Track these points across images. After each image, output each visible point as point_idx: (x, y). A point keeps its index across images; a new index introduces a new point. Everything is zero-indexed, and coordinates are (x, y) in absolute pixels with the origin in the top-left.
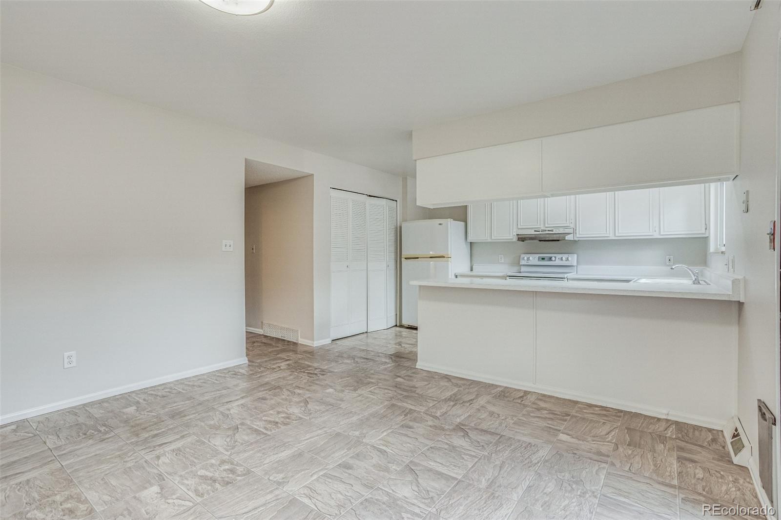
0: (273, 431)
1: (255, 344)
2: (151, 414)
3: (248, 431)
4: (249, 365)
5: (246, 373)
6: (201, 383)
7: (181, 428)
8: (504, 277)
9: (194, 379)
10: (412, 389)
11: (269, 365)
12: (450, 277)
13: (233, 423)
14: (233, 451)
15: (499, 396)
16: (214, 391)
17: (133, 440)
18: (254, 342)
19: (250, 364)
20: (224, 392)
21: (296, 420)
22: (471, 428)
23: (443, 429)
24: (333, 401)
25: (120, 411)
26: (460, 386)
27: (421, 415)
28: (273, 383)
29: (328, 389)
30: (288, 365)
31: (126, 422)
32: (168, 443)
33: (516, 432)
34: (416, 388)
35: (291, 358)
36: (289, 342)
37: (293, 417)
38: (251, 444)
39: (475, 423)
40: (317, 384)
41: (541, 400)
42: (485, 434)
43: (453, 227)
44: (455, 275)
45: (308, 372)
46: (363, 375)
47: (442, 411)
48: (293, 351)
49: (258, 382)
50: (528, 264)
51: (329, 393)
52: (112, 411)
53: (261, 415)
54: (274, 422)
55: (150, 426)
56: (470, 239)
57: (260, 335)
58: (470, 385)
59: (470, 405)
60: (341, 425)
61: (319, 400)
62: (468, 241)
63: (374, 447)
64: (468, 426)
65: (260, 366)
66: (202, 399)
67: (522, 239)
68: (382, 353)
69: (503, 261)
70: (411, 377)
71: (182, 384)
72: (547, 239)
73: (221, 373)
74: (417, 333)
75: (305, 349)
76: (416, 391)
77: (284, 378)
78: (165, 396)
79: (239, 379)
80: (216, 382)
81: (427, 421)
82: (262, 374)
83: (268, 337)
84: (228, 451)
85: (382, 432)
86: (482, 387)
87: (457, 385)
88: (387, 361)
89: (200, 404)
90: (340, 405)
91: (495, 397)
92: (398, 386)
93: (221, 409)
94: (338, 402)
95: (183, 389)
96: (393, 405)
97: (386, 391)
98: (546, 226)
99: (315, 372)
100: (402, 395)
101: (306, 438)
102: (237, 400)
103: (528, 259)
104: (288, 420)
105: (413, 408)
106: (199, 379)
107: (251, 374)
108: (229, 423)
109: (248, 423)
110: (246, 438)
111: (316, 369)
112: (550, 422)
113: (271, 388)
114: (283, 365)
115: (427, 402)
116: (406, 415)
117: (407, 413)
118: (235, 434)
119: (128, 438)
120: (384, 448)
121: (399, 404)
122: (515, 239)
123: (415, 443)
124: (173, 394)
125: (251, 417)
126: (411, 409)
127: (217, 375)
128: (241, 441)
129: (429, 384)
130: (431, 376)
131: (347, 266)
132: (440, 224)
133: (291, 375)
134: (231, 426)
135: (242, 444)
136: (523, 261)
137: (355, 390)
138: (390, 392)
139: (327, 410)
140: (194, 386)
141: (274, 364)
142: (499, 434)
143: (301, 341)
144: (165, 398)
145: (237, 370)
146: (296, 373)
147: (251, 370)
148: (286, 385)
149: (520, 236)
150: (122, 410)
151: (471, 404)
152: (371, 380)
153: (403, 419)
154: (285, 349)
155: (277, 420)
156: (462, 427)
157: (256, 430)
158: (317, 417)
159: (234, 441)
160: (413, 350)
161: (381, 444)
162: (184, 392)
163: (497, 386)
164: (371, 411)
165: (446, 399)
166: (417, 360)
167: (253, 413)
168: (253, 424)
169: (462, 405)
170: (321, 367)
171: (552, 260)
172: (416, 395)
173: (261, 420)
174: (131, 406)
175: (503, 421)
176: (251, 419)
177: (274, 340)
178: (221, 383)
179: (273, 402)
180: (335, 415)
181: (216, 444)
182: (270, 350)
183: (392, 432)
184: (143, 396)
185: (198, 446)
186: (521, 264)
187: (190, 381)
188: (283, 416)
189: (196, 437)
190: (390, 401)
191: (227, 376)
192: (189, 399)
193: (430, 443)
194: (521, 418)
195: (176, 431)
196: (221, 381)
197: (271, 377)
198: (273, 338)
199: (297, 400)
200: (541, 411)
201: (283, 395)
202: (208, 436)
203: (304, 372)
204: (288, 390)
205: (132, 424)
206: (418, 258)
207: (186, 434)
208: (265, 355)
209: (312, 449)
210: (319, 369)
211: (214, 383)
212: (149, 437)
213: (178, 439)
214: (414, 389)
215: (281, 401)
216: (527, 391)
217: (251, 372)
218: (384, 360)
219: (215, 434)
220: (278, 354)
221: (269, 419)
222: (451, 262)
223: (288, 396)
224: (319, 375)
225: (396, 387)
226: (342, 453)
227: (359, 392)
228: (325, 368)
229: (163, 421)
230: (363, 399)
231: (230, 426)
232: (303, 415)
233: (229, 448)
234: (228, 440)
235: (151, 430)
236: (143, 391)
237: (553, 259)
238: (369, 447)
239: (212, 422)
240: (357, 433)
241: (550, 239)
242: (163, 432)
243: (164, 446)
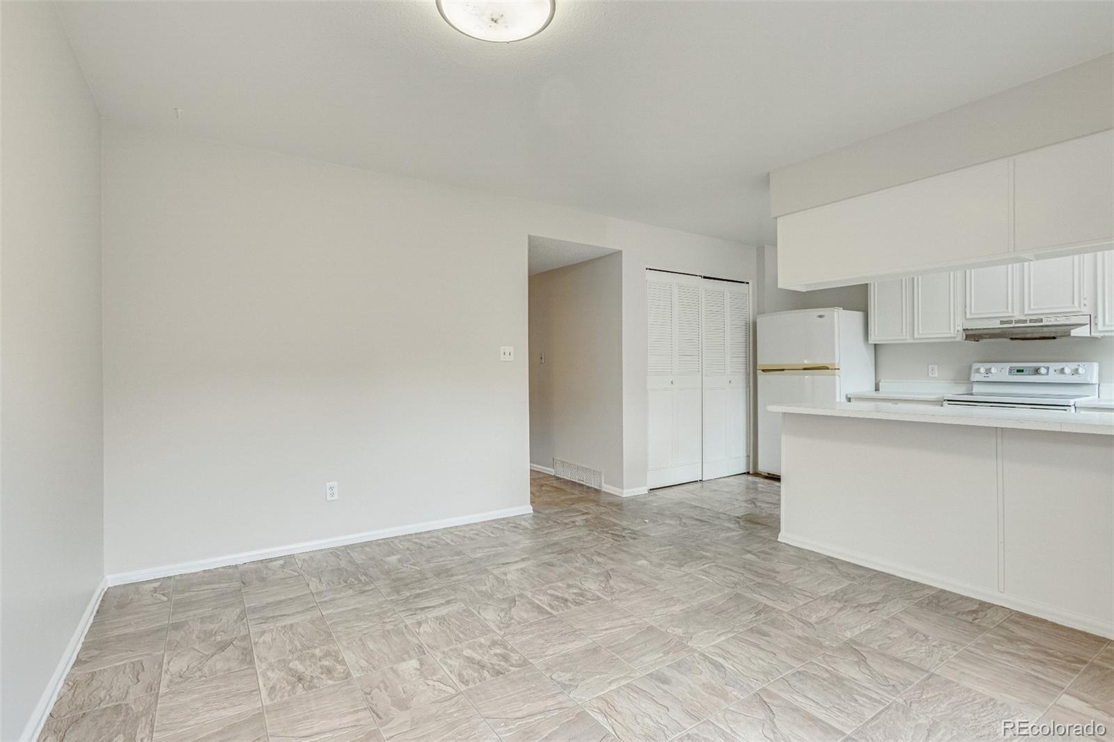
0: (561, 612)
1: (543, 488)
2: (413, 567)
3: (528, 606)
4: (534, 516)
5: (529, 527)
6: (473, 534)
7: (446, 591)
8: (940, 402)
9: (465, 529)
10: (770, 573)
11: (561, 519)
12: (838, 400)
13: (509, 592)
14: (507, 631)
15: (928, 604)
16: (489, 547)
17: (393, 598)
18: (542, 486)
19: (536, 514)
20: (501, 549)
21: (592, 600)
22: (871, 650)
23: (820, 645)
24: (645, 579)
25: (381, 560)
26: (854, 578)
27: (783, 616)
28: (564, 544)
29: (641, 560)
30: (587, 520)
31: (388, 573)
32: (431, 607)
33: (962, 673)
34: (778, 573)
35: (591, 511)
36: (589, 488)
37: (589, 595)
38: (531, 625)
39: (878, 643)
40: (626, 552)
41: (1017, 623)
42: (898, 665)
43: (845, 321)
44: (847, 397)
45: (613, 532)
46: (693, 544)
47: (819, 615)
48: (594, 501)
49: (545, 541)
50: (987, 379)
51: (641, 566)
52: (372, 559)
53: (547, 586)
54: (562, 598)
55: (412, 583)
56: (872, 340)
57: (551, 476)
58: (871, 578)
59: (870, 611)
60: (656, 616)
61: (626, 575)
62: (870, 342)
63: (704, 655)
64: (865, 647)
65: (548, 519)
66: (474, 556)
67: (973, 336)
68: (725, 514)
69: (937, 376)
70: (768, 554)
71: (451, 533)
72: (1028, 336)
73: (499, 524)
74: (780, 487)
75: (611, 499)
76: (776, 577)
77: (579, 538)
78: (431, 547)
79: (520, 534)
80: (491, 535)
81: (794, 628)
82: (551, 530)
83: (561, 479)
84: (500, 630)
85: (719, 635)
86: (895, 584)
87: (847, 576)
88: (731, 526)
89: (471, 562)
90: (656, 585)
91: (920, 605)
92: (747, 566)
93: (496, 572)
94: (654, 581)
95: (452, 541)
96: (738, 596)
97: (728, 572)
98: (1027, 312)
99: (624, 534)
100: (753, 581)
101: (604, 628)
102: (516, 562)
103: (988, 371)
104: (581, 598)
105: (770, 603)
106: (472, 530)
107: (537, 529)
108: (504, 592)
109: (529, 596)
110: (525, 615)
111: (624, 529)
112: (1038, 668)
113: (561, 551)
114: (579, 520)
115: (795, 597)
116: (758, 614)
117: (761, 610)
118: (510, 609)
119: (389, 594)
120: (720, 660)
121: (749, 595)
122: (960, 337)
123: (772, 661)
124: (439, 545)
125: (533, 587)
126: (766, 605)
127: (494, 526)
128: (518, 619)
129: (799, 569)
130: (804, 558)
131: (672, 382)
132: (821, 316)
133: (589, 535)
134: (507, 596)
135: (519, 623)
136: (977, 375)
137: (681, 566)
138: (734, 574)
139: (637, 592)
140: (465, 537)
141: (566, 518)
142: (927, 672)
143: (606, 488)
144: (431, 550)
145: (518, 522)
146: (596, 533)
147: (536, 524)
148: (581, 548)
149: (970, 333)
150: (383, 559)
151: (873, 610)
152: (704, 553)
153: (754, 619)
154: (582, 497)
155: (566, 596)
156: (857, 648)
157: (538, 607)
158: (622, 599)
159: (509, 618)
160: (772, 512)
161: (715, 653)
162: (453, 544)
163: (923, 586)
164: (703, 601)
165: (827, 596)
166: (780, 531)
167: (536, 583)
168: (534, 597)
169: (856, 610)
170: (631, 527)
171: (1040, 374)
172: (777, 585)
173: (545, 594)
174: (393, 554)
175: (936, 649)
176: (533, 590)
177: (569, 483)
178: (497, 537)
179: (562, 570)
180: (649, 600)
181: (487, 618)
182: (563, 498)
183: (733, 638)
184: (407, 544)
185: (465, 618)
186: (973, 379)
187: (460, 531)
188: (575, 591)
189: (463, 605)
190: (733, 588)
191: (505, 528)
192: (459, 553)
193: (798, 666)
194: (972, 649)
195: (441, 593)
196: (498, 535)
197: (561, 536)
198: (568, 481)
199: (596, 571)
200: (1019, 643)
201: (577, 562)
202: (478, 605)
203: (607, 533)
204: (584, 556)
205: (393, 577)
206: (783, 370)
207: (453, 600)
208: (557, 504)
209: (613, 644)
210: (629, 529)
211: (489, 536)
212: (410, 596)
213: (442, 604)
214: (774, 575)
215: (573, 570)
216: (985, 603)
217: (537, 527)
218: (727, 524)
219: (487, 604)
220: (573, 504)
221: (556, 593)
222: (839, 376)
223: (583, 564)
224: (627, 539)
225: (744, 568)
226: (655, 658)
227: (686, 569)
228: (635, 529)
229: (427, 579)
230: (691, 580)
231: (504, 597)
232: (603, 594)
233: (502, 625)
234: (502, 614)
235: (413, 589)
236: (407, 538)
237: (1043, 371)
238: (696, 655)
239: (484, 588)
240: (679, 631)
241: (1036, 335)
242: (427, 592)
243: (427, 610)
